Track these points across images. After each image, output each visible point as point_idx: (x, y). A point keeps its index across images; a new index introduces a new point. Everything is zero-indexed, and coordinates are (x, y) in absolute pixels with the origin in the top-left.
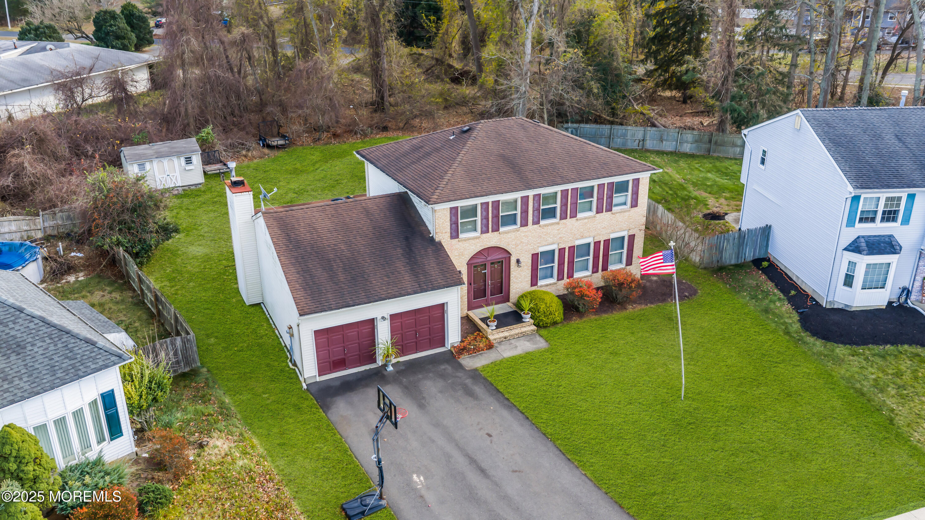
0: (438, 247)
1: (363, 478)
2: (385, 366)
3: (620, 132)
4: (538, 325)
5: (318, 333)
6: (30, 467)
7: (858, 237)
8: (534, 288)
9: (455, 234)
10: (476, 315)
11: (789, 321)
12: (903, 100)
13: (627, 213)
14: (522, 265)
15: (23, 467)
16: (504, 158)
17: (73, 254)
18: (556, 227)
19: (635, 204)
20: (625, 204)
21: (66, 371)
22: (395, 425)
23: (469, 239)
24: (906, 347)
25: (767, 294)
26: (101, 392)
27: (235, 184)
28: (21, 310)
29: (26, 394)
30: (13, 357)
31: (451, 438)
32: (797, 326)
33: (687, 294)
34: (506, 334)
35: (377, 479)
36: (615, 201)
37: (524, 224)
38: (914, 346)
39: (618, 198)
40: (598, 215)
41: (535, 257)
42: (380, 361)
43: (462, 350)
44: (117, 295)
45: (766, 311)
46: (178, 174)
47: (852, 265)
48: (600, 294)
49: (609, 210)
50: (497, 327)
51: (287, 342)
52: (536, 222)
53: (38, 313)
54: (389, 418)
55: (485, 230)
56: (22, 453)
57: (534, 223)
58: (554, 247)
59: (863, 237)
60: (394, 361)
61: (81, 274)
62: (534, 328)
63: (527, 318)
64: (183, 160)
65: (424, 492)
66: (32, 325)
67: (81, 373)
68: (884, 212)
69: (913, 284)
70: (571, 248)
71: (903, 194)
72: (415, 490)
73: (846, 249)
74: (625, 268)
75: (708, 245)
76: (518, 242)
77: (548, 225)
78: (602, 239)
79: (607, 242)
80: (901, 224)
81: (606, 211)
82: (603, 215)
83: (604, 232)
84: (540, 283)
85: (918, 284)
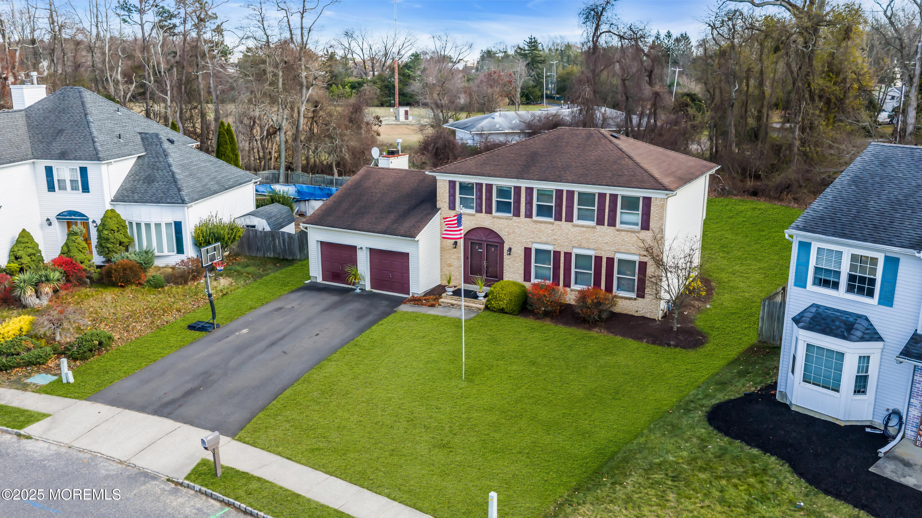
4: (486, 308)
5: (323, 245)
7: (813, 306)
9: (452, 206)
13: (636, 235)
14: (514, 254)
18: (551, 226)
19: (645, 226)
20: (634, 223)
21: (156, 199)
26: (174, 220)
34: (455, 302)
36: (620, 217)
37: (517, 214)
40: (599, 227)
41: (527, 251)
43: (415, 300)
47: (797, 341)
52: (529, 216)
55: (479, 210)
57: (526, 216)
58: (549, 247)
59: (818, 307)
62: (482, 307)
65: (233, 336)
67: (161, 201)
68: (852, 278)
69: (908, 410)
70: (568, 254)
71: (879, 254)
72: (233, 333)
74: (635, 299)
75: (768, 313)
76: (511, 231)
77: (541, 222)
78: (605, 256)
79: (610, 261)
80: (879, 303)
81: (609, 225)
82: (605, 229)
83: (607, 248)
84: (534, 281)
85: (915, 413)
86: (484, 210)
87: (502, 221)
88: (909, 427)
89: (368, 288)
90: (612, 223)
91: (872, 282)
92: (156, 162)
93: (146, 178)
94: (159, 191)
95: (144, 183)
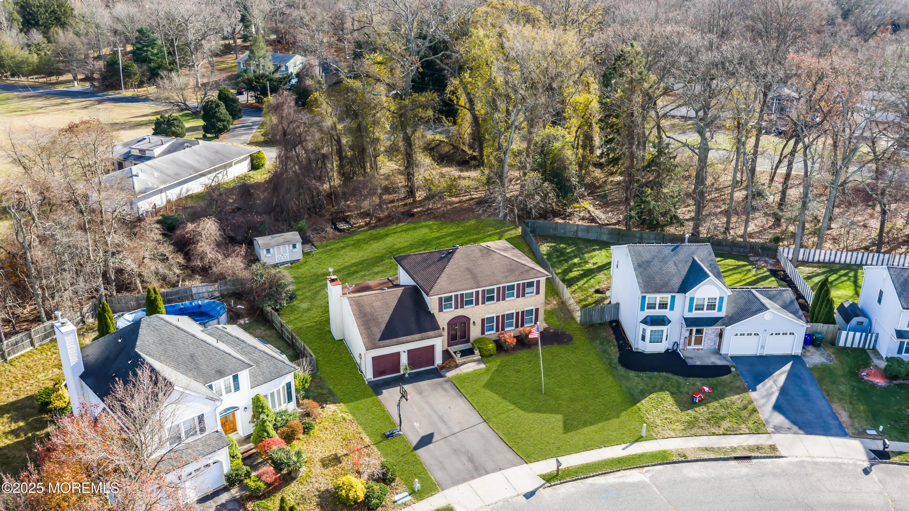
0: (432, 316)
1: (392, 423)
2: (404, 374)
3: (562, 226)
4: (482, 356)
5: (374, 358)
8: (483, 336)
9: (441, 310)
10: (452, 350)
11: (613, 357)
12: (687, 240)
16: (468, 270)
17: (239, 306)
18: (495, 305)
19: (538, 293)
20: (533, 292)
22: (407, 400)
23: (448, 312)
24: (664, 373)
25: (609, 341)
26: (286, 382)
27: (332, 281)
28: (256, 348)
31: (432, 408)
32: (616, 360)
34: (465, 360)
35: (398, 422)
36: (526, 291)
37: (477, 304)
39: (527, 290)
41: (483, 320)
42: (402, 372)
43: (442, 367)
44: (268, 332)
45: (605, 351)
46: (288, 254)
47: (644, 330)
48: (515, 340)
49: (523, 296)
50: (461, 356)
51: (358, 361)
52: (483, 303)
54: (404, 397)
55: (456, 308)
57: (482, 304)
58: (494, 315)
60: (409, 372)
61: (246, 319)
62: (480, 357)
63: (477, 352)
64: (291, 246)
65: (418, 430)
68: (660, 304)
69: (680, 341)
70: (503, 316)
71: (669, 296)
72: (414, 428)
73: (641, 322)
76: (474, 313)
77: (490, 304)
78: (520, 311)
79: (523, 312)
80: (670, 310)
82: (521, 299)
83: (521, 307)
84: (486, 333)
85: (682, 341)
86: (459, 307)
87: (469, 310)
88: (680, 345)
91: (667, 304)
94: (271, 368)
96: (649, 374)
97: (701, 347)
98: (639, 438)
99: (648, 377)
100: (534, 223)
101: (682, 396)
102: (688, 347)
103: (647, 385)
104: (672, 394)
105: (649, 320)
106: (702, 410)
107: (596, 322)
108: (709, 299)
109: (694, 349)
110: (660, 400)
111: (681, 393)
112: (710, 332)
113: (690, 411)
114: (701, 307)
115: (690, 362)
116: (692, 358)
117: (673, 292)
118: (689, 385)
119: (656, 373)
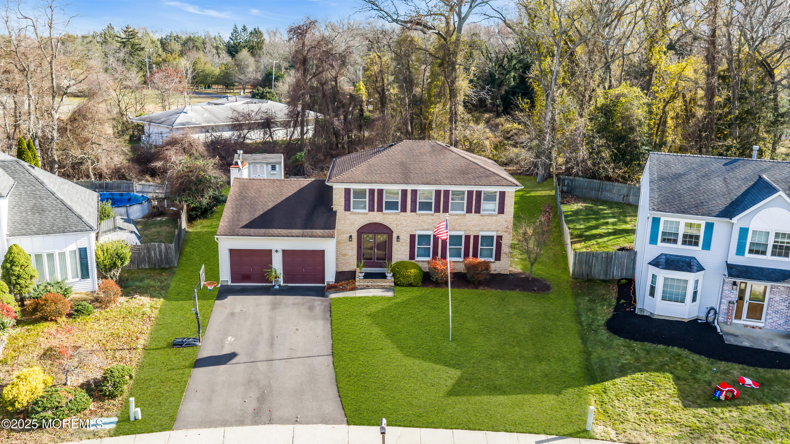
0: (333, 215)
2: (274, 285)
3: (608, 187)
4: (396, 284)
5: (231, 252)
6: (17, 269)
7: (661, 254)
8: (413, 261)
9: (348, 208)
12: (755, 154)
13: (495, 218)
14: (401, 241)
15: (14, 268)
17: (172, 208)
18: (431, 217)
19: (501, 210)
20: (492, 210)
21: (59, 228)
23: (359, 213)
24: (676, 349)
25: (605, 299)
26: (79, 247)
29: (32, 233)
30: (37, 215)
31: (272, 326)
32: (602, 322)
33: (535, 289)
34: (369, 284)
36: (482, 206)
37: (404, 210)
38: (683, 349)
39: (484, 204)
40: (468, 215)
41: (412, 237)
42: (273, 283)
43: (333, 287)
45: (591, 310)
46: (265, 176)
47: (654, 277)
50: (366, 279)
52: (414, 211)
53: (61, 197)
55: (372, 209)
56: (15, 260)
57: (412, 211)
58: (429, 233)
59: (665, 255)
60: (284, 284)
62: (391, 284)
63: (390, 277)
64: (270, 166)
66: (55, 202)
67: (66, 230)
68: (685, 236)
69: (720, 306)
71: (702, 221)
72: (223, 343)
73: (650, 263)
74: (494, 262)
75: (579, 259)
76: (399, 223)
77: (424, 215)
78: (472, 234)
79: (476, 237)
80: (703, 249)
81: (475, 212)
82: (473, 216)
83: (473, 228)
84: (417, 259)
85: (724, 307)
86: (376, 209)
87: (391, 217)
88: (720, 315)
89: (282, 284)
90: (478, 211)
91: (697, 237)
92: (34, 191)
93: (33, 208)
94: (58, 220)
95: (34, 214)
96: (648, 345)
97: (761, 325)
98: (578, 433)
99: (645, 350)
100: (572, 181)
101: (696, 386)
102: (735, 321)
103: (637, 360)
104: (677, 379)
105: (663, 260)
106: (727, 415)
107: (597, 277)
108: (777, 235)
109: (746, 326)
110: (650, 384)
111: (696, 380)
112: (778, 298)
113: (701, 411)
114: (761, 249)
115: (730, 340)
116: (736, 336)
117: (709, 215)
118: (716, 372)
119: (661, 346)
